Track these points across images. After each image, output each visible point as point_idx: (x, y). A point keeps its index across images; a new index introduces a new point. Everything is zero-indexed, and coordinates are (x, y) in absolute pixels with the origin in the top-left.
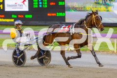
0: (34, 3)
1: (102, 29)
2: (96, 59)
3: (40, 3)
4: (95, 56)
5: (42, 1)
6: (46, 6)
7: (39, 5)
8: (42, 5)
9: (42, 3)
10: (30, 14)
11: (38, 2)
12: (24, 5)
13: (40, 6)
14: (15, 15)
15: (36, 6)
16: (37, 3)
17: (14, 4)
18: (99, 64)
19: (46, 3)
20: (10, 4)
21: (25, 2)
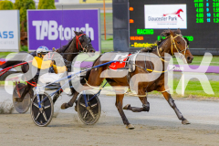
0: (197, 15)
1: (189, 58)
2: (177, 112)
3: (209, 15)
4: (174, 107)
5: (211, 11)
7: (205, 17)
8: (212, 18)
9: (212, 15)
11: (205, 12)
13: (209, 20)
15: (202, 21)
16: (202, 15)
17: (161, 16)
18: (182, 119)
20: (155, 16)
21: (181, 13)
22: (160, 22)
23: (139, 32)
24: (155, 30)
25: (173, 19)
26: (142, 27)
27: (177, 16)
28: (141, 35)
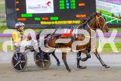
0: (60, 5)
1: (106, 29)
3: (68, 4)
4: (99, 59)
5: (69, 2)
6: (74, 7)
7: (65, 6)
8: (70, 6)
9: (70, 4)
10: (56, 16)
11: (65, 3)
12: (48, 7)
13: (68, 7)
14: (38, 17)
15: (63, 8)
16: (63, 5)
17: (37, 6)
19: (74, 4)
20: (32, 6)
21: (50, 4)
22: (36, 9)
23: (23, 15)
24: (33, 14)
25: (44, 8)
26: (25, 12)
27: (47, 5)
28: (24, 18)
